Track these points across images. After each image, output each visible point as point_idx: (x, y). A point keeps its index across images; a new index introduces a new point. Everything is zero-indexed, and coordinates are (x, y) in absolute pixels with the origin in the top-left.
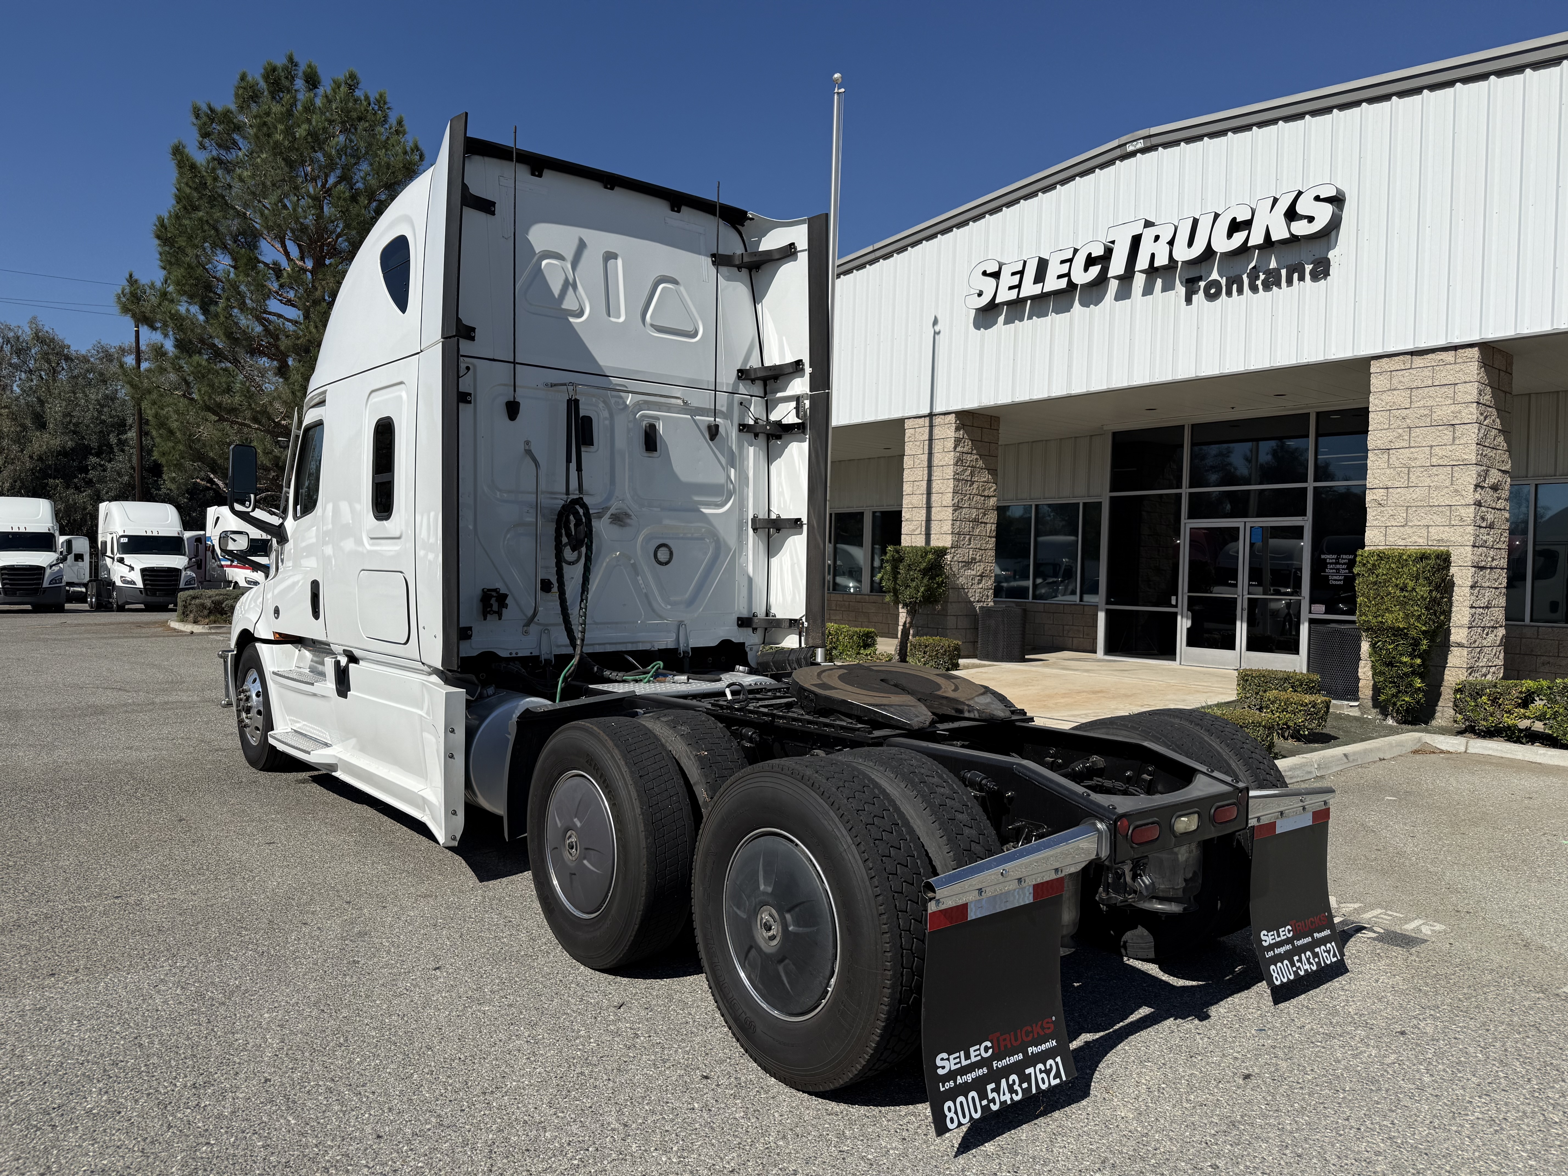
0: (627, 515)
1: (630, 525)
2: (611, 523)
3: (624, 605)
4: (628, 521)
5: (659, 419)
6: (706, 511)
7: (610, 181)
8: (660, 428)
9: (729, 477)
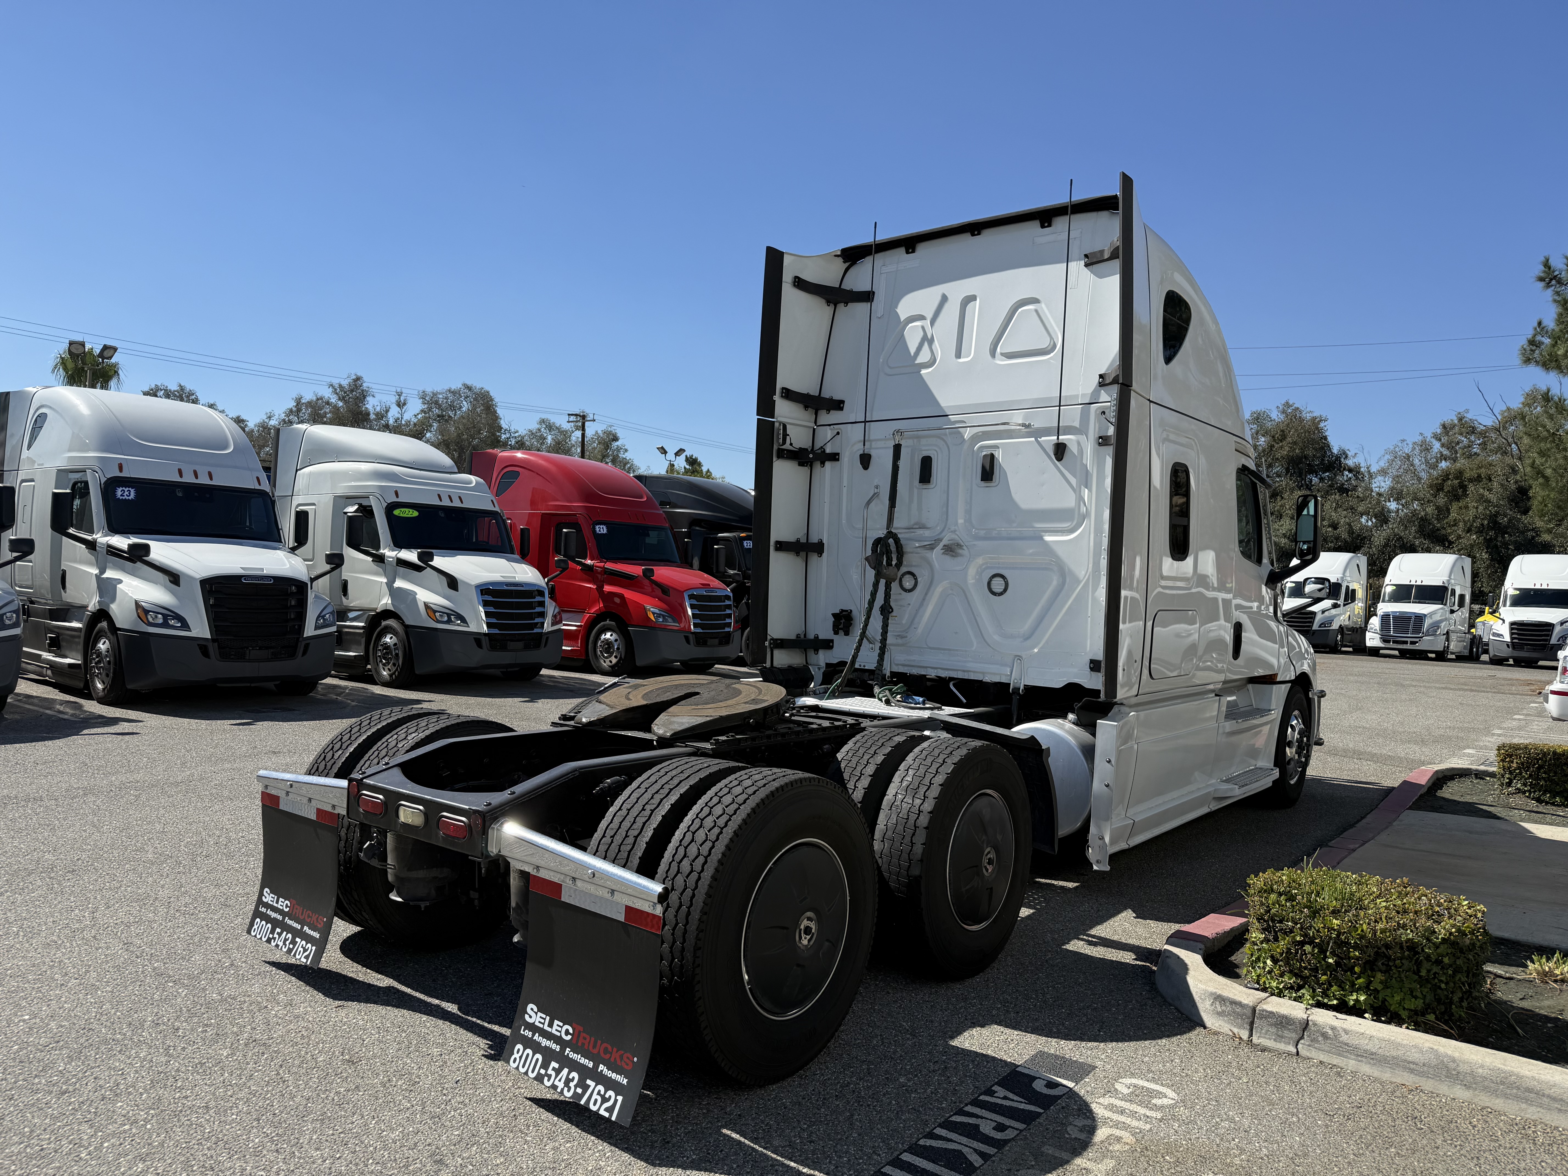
0: (959, 546)
1: (961, 555)
2: (943, 553)
3: (956, 633)
4: (960, 551)
5: (999, 448)
6: (1048, 538)
7: (974, 228)
8: (999, 455)
9: (1081, 499)
